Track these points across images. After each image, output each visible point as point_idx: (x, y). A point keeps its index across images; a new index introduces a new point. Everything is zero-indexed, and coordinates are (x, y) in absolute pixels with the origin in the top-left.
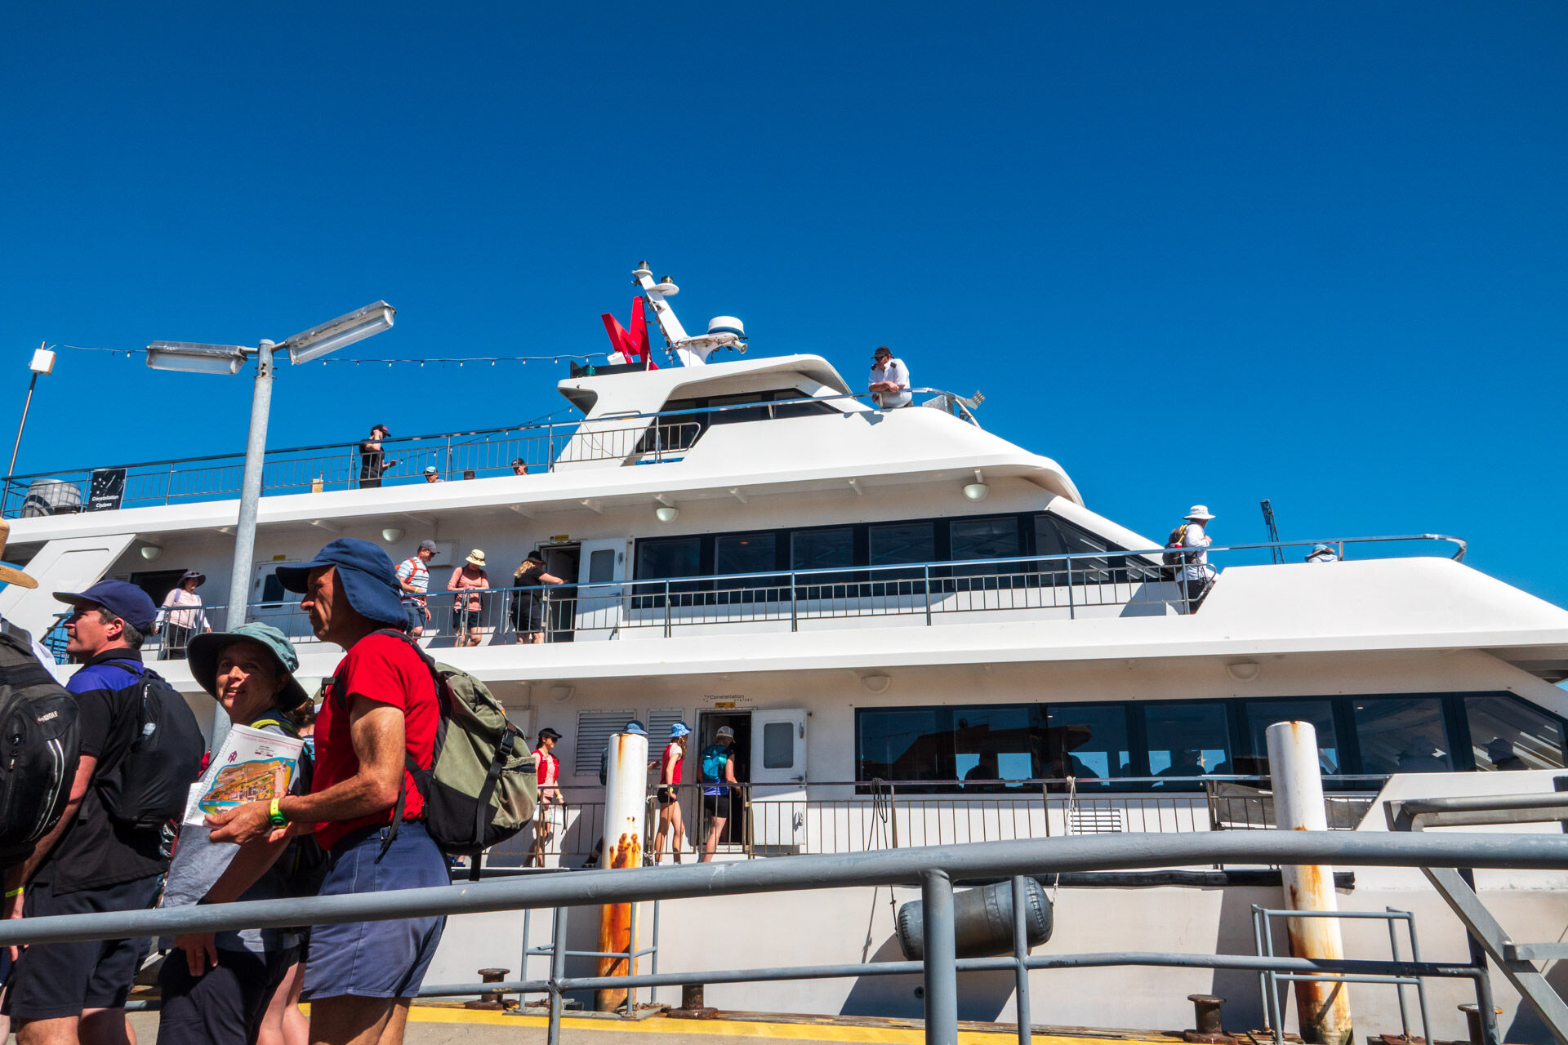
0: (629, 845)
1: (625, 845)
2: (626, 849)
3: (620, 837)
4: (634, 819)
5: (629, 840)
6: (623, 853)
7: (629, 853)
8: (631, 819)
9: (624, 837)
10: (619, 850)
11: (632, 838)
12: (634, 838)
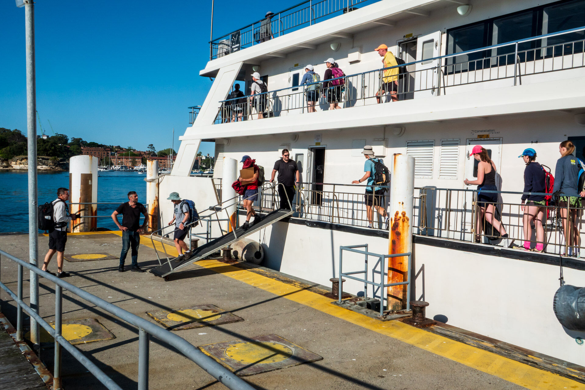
0: (400, 218)
1: (398, 217)
2: (399, 219)
3: (395, 213)
4: (403, 203)
5: (400, 215)
6: (397, 222)
7: (400, 222)
8: (401, 203)
9: (397, 213)
10: (395, 220)
11: (402, 214)
12: (404, 214)
